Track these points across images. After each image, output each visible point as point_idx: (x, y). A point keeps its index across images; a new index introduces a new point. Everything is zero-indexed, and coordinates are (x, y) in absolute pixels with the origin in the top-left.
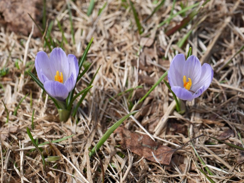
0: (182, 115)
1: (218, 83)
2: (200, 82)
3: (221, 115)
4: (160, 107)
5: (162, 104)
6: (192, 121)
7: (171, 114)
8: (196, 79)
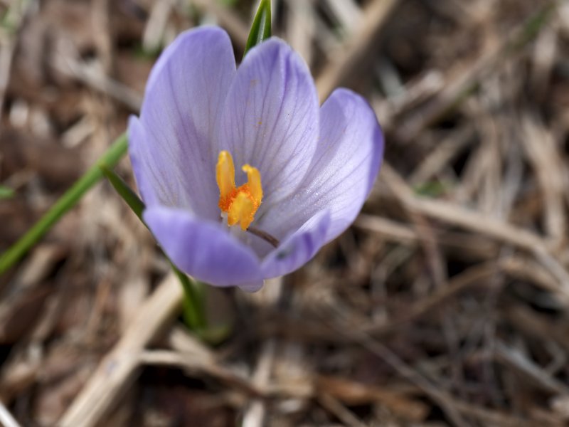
0: (214, 346)
1: (408, 195)
2: (308, 191)
3: (408, 361)
4: (103, 298)
5: (116, 288)
6: (261, 380)
7: (159, 341)
8: (288, 170)
